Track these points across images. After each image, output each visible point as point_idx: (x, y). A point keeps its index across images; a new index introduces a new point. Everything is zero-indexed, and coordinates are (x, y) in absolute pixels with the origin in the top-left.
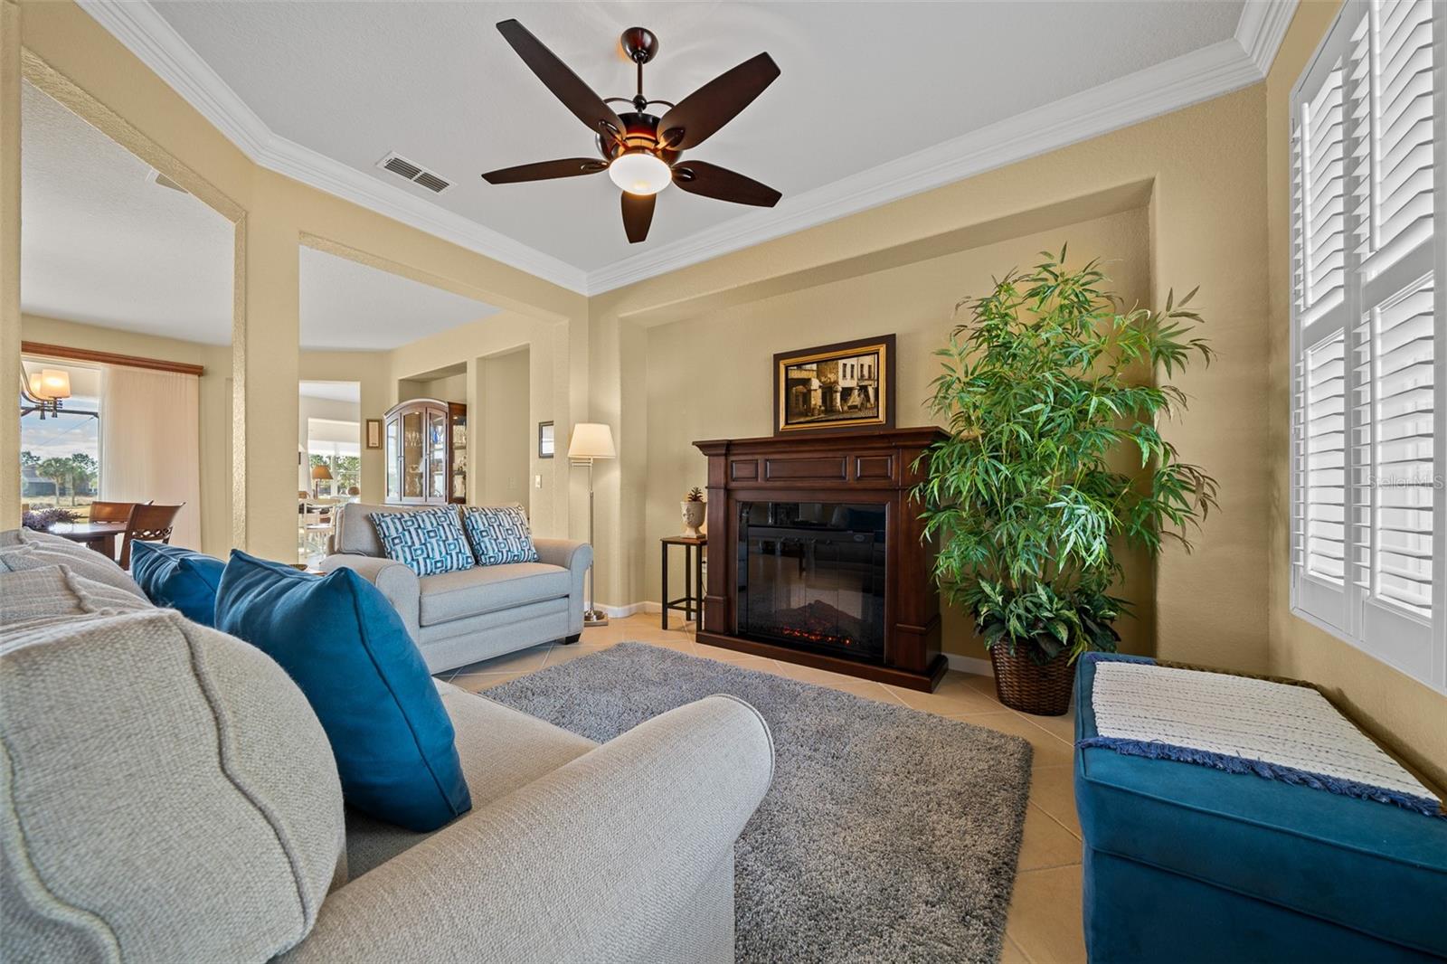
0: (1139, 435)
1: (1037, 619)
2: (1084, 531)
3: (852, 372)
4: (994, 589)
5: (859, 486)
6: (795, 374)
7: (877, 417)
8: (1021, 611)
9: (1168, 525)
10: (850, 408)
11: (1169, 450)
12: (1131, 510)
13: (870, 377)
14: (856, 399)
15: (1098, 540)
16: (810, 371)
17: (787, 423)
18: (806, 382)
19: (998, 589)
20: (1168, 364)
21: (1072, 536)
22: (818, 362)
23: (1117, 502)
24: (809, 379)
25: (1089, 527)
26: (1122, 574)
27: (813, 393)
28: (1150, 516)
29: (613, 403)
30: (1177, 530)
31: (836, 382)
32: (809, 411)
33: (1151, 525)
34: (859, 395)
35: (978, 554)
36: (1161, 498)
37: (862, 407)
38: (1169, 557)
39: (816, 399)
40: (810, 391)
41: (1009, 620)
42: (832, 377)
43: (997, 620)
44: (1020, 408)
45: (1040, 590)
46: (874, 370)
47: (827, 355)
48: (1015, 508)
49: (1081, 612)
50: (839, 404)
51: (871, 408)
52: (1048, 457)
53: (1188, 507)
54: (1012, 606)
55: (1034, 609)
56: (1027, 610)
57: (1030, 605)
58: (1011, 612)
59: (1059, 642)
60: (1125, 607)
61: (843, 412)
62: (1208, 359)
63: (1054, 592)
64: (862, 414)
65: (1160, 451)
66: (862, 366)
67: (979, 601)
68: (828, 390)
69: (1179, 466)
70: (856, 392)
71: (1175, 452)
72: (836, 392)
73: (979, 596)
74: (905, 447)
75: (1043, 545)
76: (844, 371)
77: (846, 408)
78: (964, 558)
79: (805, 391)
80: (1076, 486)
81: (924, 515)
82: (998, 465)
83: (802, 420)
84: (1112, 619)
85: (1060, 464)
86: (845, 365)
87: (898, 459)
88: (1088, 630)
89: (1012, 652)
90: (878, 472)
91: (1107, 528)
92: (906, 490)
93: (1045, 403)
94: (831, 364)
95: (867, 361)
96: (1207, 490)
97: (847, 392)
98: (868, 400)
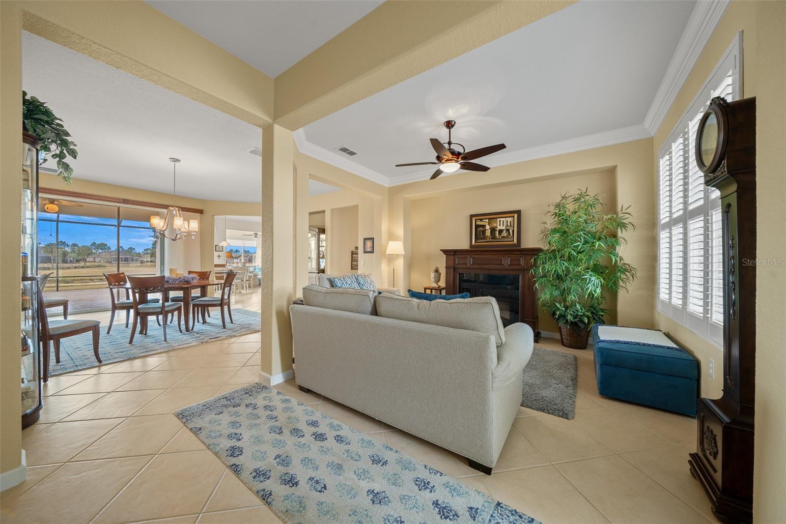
0: (611, 254)
1: (577, 315)
2: (594, 285)
3: (503, 223)
4: (561, 306)
5: (509, 268)
6: (479, 223)
7: (513, 241)
8: (572, 312)
9: (621, 283)
10: (502, 237)
11: (621, 259)
12: (609, 278)
13: (510, 226)
14: (504, 234)
15: (598, 289)
16: (485, 222)
17: (475, 242)
18: (484, 226)
19: (562, 305)
20: (621, 229)
21: (591, 287)
22: (489, 219)
23: (604, 275)
24: (485, 225)
25: (596, 284)
26: (606, 300)
27: (487, 231)
28: (615, 280)
29: (400, 231)
30: (624, 285)
31: (497, 227)
32: (485, 237)
33: (615, 283)
34: (506, 233)
35: (556, 293)
36: (619, 275)
37: (507, 237)
38: (622, 294)
39: (488, 233)
40: (485, 230)
41: (567, 316)
42: (495, 225)
43: (563, 316)
44: (572, 243)
45: (578, 305)
46: (512, 223)
47: (493, 216)
48: (570, 277)
49: (592, 313)
50: (497, 235)
51: (511, 238)
52: (581, 260)
53: (627, 277)
54: (568, 311)
55: (576, 312)
56: (573, 312)
57: (574, 311)
58: (568, 313)
59: (585, 323)
60: (607, 312)
61: (500, 239)
62: (634, 229)
63: (583, 306)
64: (507, 240)
65: (618, 259)
66: (507, 221)
67: (555, 310)
68: (493, 230)
69: (624, 264)
70: (505, 231)
71: (623, 260)
72: (497, 231)
73: (555, 308)
74: (527, 254)
75: (580, 290)
76: (500, 223)
77: (500, 237)
78: (551, 294)
79: (483, 230)
80: (590, 269)
81: (535, 279)
82: (564, 263)
83: (482, 241)
84: (602, 315)
85: (585, 263)
86: (500, 221)
87: (525, 258)
88: (594, 319)
89: (569, 327)
90: (517, 263)
91: (601, 284)
92: (528, 270)
93: (580, 242)
94: (495, 220)
95: (510, 219)
96: (633, 272)
97: (501, 231)
98: (510, 235)
